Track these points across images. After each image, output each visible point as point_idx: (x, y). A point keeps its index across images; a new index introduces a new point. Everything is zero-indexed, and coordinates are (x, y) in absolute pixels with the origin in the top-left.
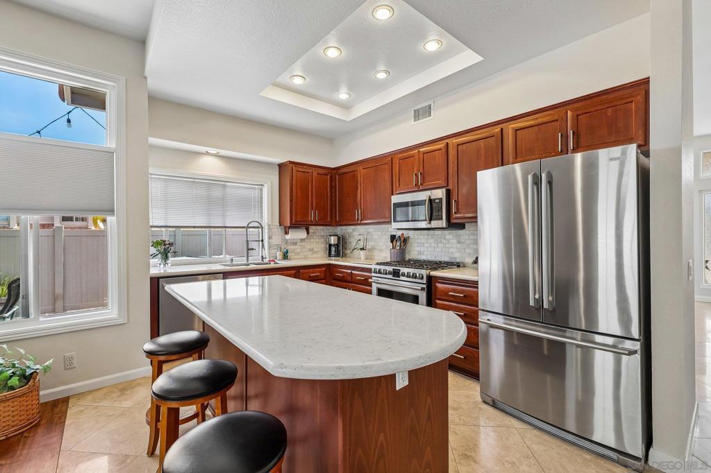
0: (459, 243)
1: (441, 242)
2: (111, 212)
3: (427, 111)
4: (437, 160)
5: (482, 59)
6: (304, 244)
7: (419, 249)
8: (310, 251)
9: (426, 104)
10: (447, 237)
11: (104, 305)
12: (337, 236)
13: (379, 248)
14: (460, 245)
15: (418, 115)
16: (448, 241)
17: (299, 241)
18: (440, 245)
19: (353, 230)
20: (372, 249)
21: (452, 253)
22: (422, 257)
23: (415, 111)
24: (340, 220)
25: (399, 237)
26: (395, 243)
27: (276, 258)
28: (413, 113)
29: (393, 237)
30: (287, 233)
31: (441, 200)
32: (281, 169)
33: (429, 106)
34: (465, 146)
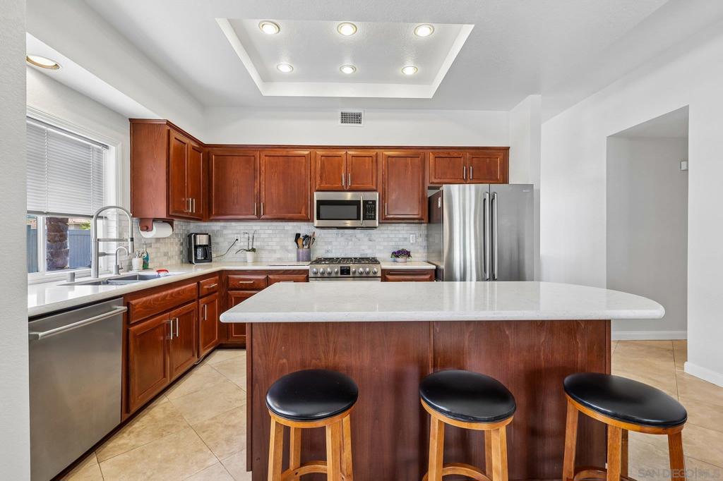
0: (370, 240)
1: (351, 240)
3: (356, 118)
4: (367, 165)
6: (158, 245)
7: (326, 247)
8: (165, 255)
9: (357, 112)
10: (358, 236)
12: (207, 234)
13: (269, 248)
14: (371, 242)
15: (346, 118)
16: (359, 239)
17: (154, 241)
18: (350, 243)
19: (225, 228)
20: (259, 249)
21: (363, 250)
22: (330, 256)
23: (342, 113)
24: (218, 214)
25: (306, 237)
26: (300, 242)
27: (130, 268)
28: (339, 115)
29: (298, 236)
30: (147, 229)
31: (374, 202)
32: (137, 126)
33: (360, 115)
34: (394, 159)
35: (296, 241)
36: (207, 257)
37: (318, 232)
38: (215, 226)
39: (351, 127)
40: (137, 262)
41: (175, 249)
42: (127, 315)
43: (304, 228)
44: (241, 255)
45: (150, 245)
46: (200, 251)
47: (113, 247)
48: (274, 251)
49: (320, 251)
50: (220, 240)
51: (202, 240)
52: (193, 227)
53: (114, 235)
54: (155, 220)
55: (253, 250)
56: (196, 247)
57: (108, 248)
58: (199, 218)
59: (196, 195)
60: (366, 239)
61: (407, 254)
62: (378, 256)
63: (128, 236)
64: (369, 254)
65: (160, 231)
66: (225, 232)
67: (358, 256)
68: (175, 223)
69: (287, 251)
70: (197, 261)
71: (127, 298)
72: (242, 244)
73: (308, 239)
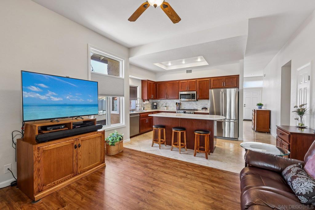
2: (123, 96)
3: (190, 71)
4: (193, 84)
5: (208, 64)
8: (148, 107)
9: (190, 70)
11: (120, 123)
12: (157, 102)
15: (188, 72)
16: (193, 104)
18: (191, 105)
20: (168, 106)
22: (185, 108)
23: (187, 71)
24: (158, 98)
25: (179, 103)
26: (177, 104)
27: (141, 109)
28: (186, 71)
29: (177, 103)
30: (144, 102)
31: (195, 94)
32: (143, 81)
33: (191, 70)
34: (201, 82)
35: (176, 104)
36: (156, 108)
37: (181, 102)
38: (159, 101)
39: (189, 74)
40: (142, 108)
41: (150, 106)
42: (140, 116)
43: (178, 101)
44: (163, 107)
45: (145, 105)
46: (155, 106)
47: (139, 105)
48: (171, 107)
49: (183, 107)
50: (159, 104)
51: (155, 104)
52: (154, 101)
53: (139, 103)
54: (146, 100)
55: (166, 107)
56: (154, 106)
57: (138, 105)
58: (154, 99)
59: (153, 94)
60: (195, 104)
61: (206, 109)
62: (198, 109)
63: (141, 103)
64: (196, 108)
65: (147, 102)
66: (161, 102)
67: (193, 109)
68: (150, 100)
69: (175, 107)
70: (154, 109)
71: (140, 114)
72: (164, 105)
73: (180, 104)
